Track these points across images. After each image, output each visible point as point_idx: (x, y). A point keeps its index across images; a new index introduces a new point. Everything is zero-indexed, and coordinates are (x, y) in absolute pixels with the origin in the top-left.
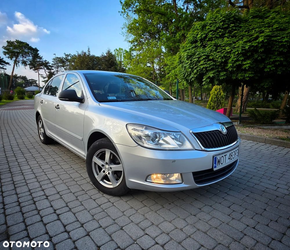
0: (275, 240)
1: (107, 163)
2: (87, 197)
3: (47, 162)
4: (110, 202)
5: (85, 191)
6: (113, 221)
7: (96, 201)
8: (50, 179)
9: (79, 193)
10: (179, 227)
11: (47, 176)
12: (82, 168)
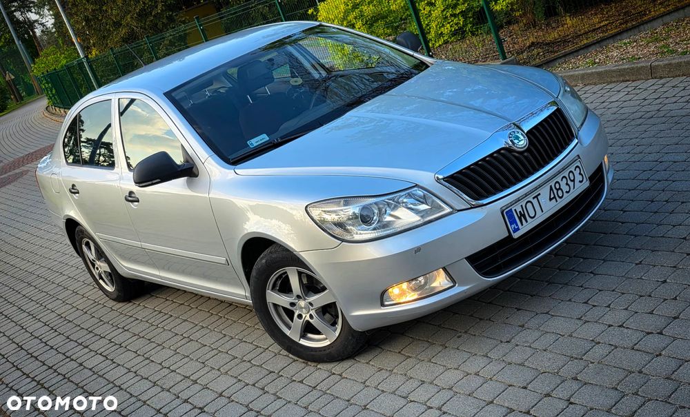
0: (653, 333)
1: (298, 297)
2: (284, 381)
3: (159, 345)
4: (334, 374)
5: (276, 372)
6: (347, 403)
7: (304, 382)
8: (188, 377)
9: (264, 381)
10: (473, 370)
11: (179, 374)
12: (250, 330)
